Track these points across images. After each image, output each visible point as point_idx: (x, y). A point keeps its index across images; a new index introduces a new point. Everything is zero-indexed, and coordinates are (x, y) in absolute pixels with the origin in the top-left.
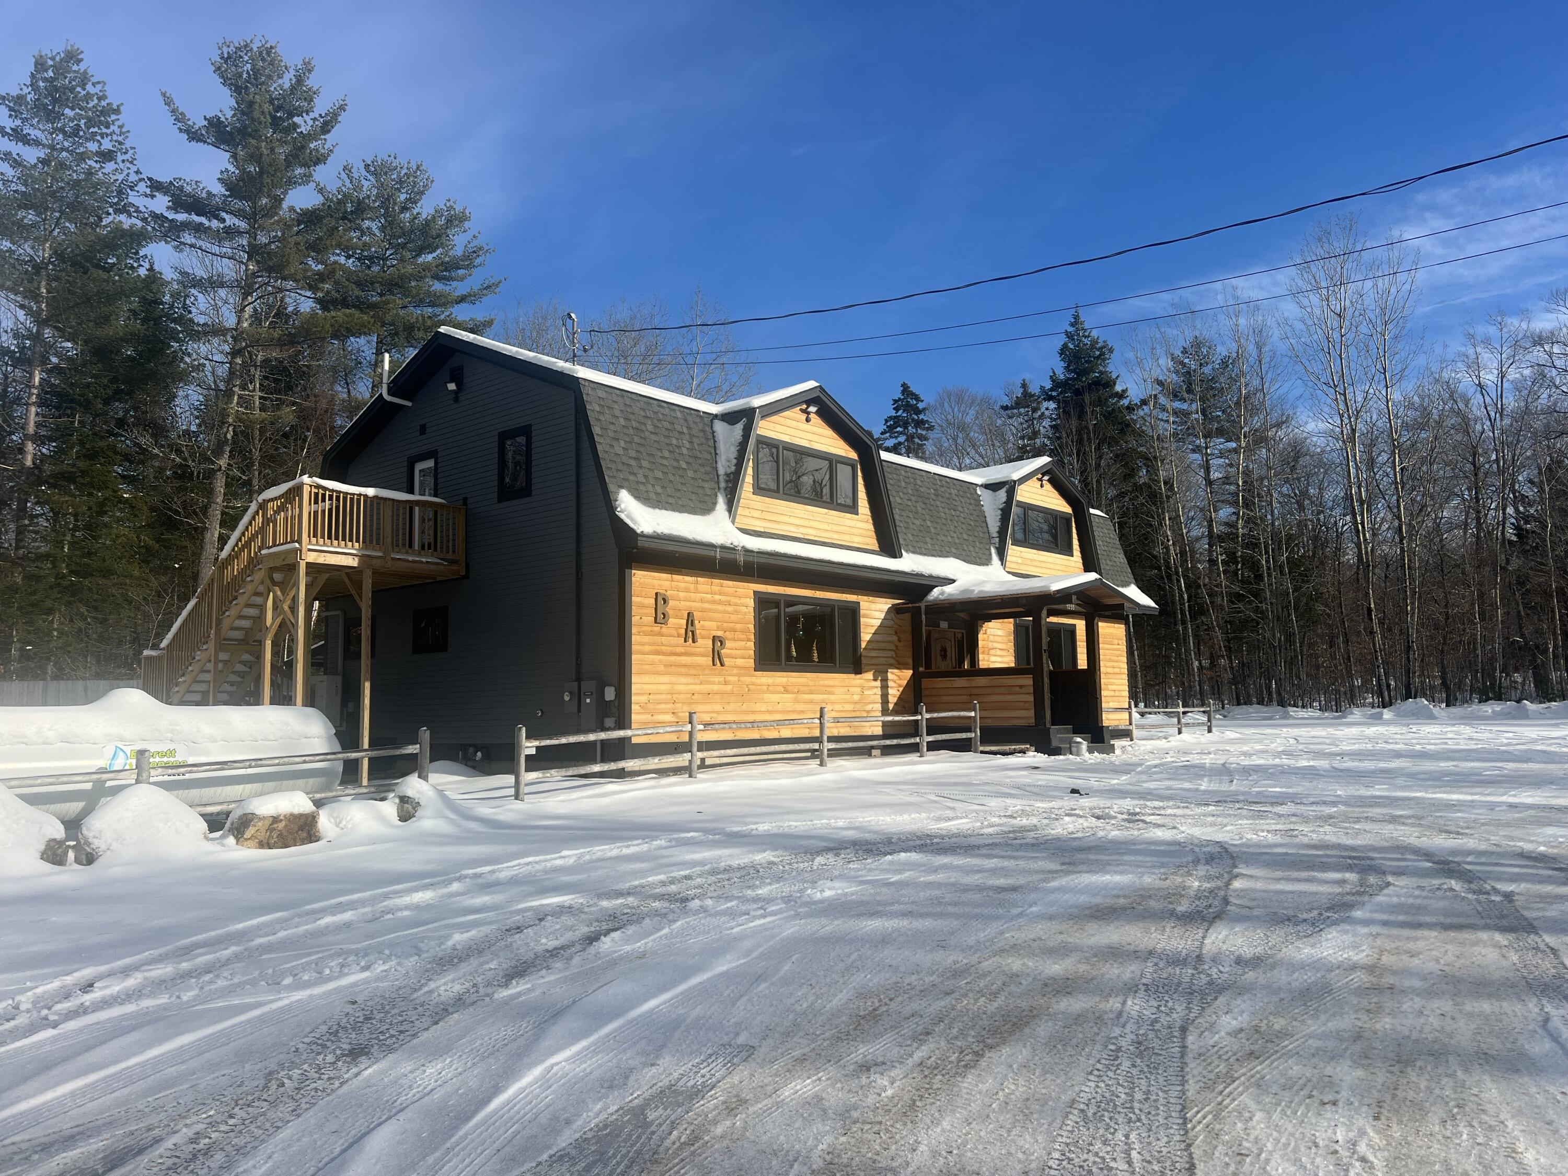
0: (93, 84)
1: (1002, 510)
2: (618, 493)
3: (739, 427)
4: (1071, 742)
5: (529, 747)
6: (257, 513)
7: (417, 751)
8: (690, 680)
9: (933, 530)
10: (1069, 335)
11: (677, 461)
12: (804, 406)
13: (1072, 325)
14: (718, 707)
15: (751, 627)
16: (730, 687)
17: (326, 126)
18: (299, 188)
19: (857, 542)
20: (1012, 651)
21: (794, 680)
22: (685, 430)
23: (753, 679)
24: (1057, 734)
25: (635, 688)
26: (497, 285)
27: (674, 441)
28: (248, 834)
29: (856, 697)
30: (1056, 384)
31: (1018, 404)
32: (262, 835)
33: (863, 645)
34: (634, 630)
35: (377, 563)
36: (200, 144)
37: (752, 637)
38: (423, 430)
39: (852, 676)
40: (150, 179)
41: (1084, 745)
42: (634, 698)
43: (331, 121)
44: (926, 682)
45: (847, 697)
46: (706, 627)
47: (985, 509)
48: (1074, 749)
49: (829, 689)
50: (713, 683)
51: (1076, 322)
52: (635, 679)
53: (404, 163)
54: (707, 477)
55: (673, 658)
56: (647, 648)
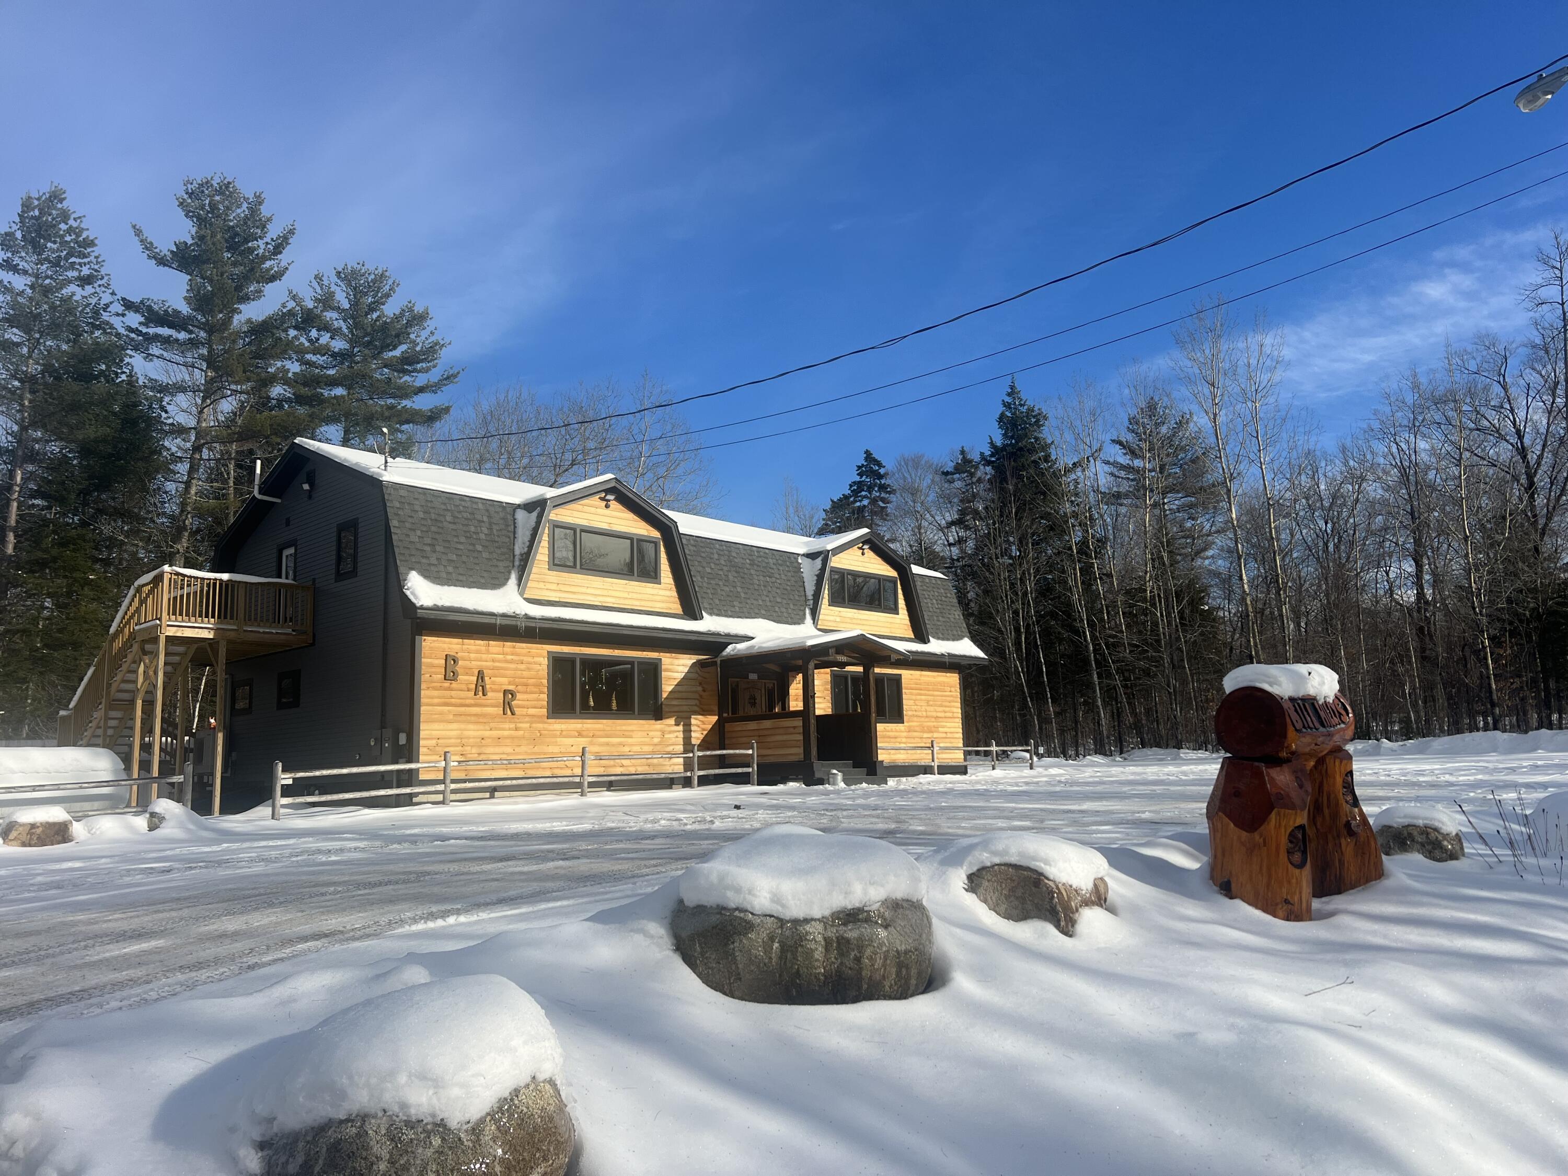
0: (75, 219)
1: (817, 576)
2: (407, 574)
3: (535, 514)
4: (829, 773)
5: (285, 779)
6: (135, 596)
7: (182, 780)
8: (481, 727)
9: (743, 595)
10: (1007, 405)
11: (474, 545)
12: (603, 495)
13: (1009, 395)
14: (509, 750)
15: (545, 682)
16: (521, 733)
17: (278, 249)
18: (252, 303)
19: (658, 607)
20: (829, 698)
21: (589, 726)
22: (485, 519)
23: (546, 726)
24: (819, 768)
25: (423, 734)
26: (455, 376)
27: (473, 529)
28: (11, 836)
29: (656, 740)
30: (996, 451)
31: (958, 469)
32: (25, 838)
33: (665, 695)
34: (423, 686)
35: (232, 635)
36: (166, 268)
37: (546, 690)
38: (288, 523)
39: (653, 722)
40: (123, 299)
41: (840, 776)
42: (422, 743)
43: (281, 244)
44: (728, 726)
45: (647, 740)
46: (497, 683)
47: (804, 575)
48: (831, 780)
49: (626, 733)
50: (503, 729)
51: (1012, 392)
52: (422, 726)
53: (372, 269)
54: (503, 557)
55: (463, 709)
56: (436, 701)
